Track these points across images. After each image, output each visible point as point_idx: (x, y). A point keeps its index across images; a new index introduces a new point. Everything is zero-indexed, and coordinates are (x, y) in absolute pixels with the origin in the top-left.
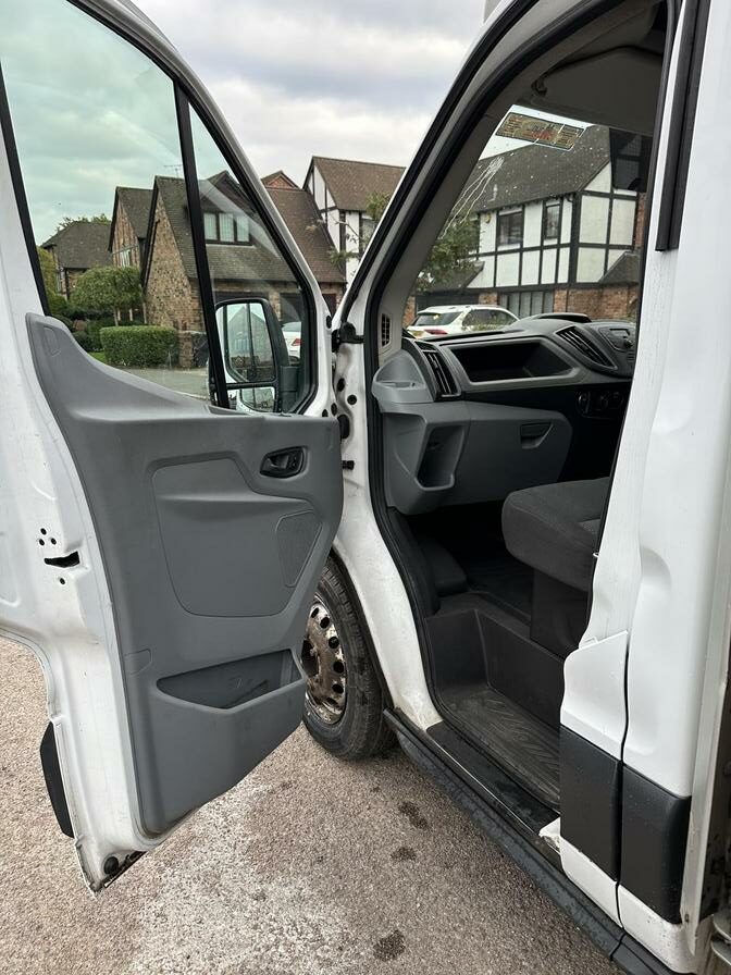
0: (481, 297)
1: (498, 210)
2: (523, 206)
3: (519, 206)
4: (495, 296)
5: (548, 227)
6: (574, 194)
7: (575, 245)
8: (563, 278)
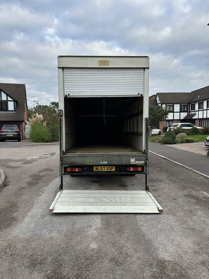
0: (196, 120)
1: (198, 101)
3: (202, 100)
4: (198, 120)
5: (208, 105)
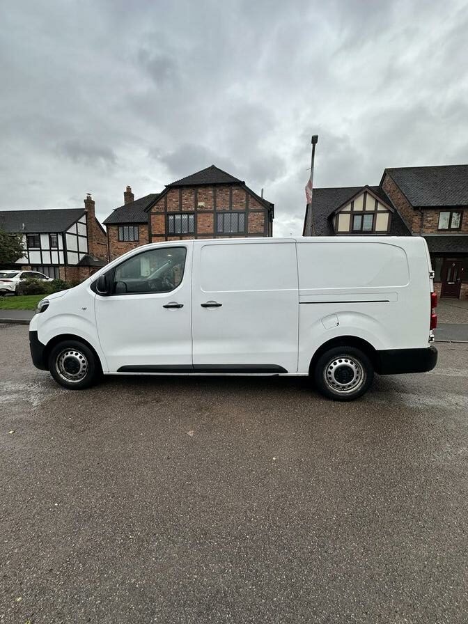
0: (22, 267)
1: (26, 234)
2: (40, 234)
3: (37, 233)
4: (30, 267)
5: (52, 243)
6: (62, 233)
7: (65, 251)
8: (62, 262)
